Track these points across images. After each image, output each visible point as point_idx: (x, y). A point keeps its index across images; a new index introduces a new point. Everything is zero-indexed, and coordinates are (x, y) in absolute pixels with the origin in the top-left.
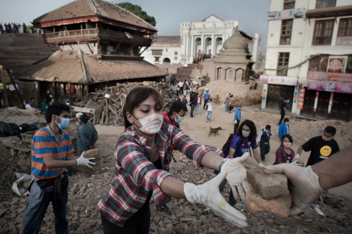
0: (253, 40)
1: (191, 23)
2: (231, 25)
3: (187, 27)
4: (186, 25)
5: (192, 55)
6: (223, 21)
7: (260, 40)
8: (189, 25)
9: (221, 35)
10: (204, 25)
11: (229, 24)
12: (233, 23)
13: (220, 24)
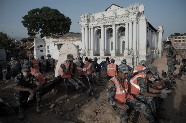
0: (158, 32)
1: (90, 14)
2: (135, 10)
3: (86, 18)
4: (85, 17)
5: (92, 48)
6: (122, 8)
7: (163, 32)
8: (87, 17)
9: (123, 24)
10: (104, 15)
11: (132, 9)
12: (137, 8)
13: (121, 12)
